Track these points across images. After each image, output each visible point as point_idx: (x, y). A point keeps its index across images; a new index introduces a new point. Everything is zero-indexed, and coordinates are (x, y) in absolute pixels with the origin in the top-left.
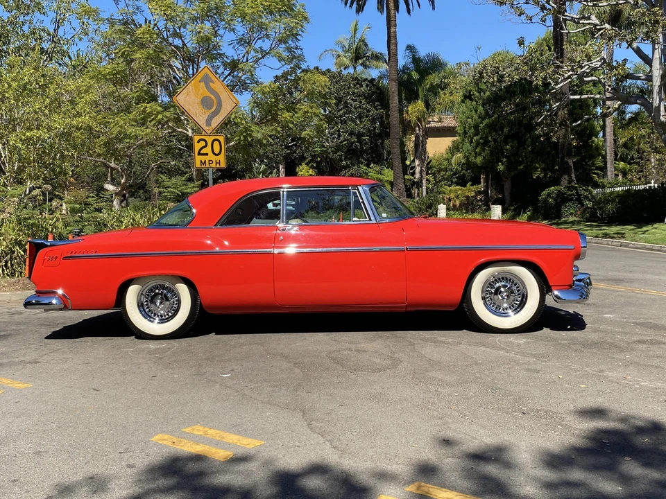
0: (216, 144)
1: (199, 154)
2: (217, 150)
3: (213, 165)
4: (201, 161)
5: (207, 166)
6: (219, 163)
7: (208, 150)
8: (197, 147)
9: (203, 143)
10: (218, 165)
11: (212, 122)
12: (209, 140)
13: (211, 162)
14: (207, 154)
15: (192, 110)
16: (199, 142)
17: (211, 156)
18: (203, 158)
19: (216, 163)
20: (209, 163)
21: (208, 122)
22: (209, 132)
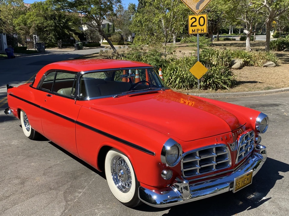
0: (202, 20)
1: (191, 26)
2: (202, 23)
3: (200, 32)
4: (193, 30)
5: (196, 32)
6: (203, 30)
7: (197, 23)
8: (190, 22)
9: (194, 20)
10: (202, 31)
11: (200, 7)
12: (198, 17)
13: (198, 30)
14: (196, 26)
15: (188, 2)
16: (191, 19)
17: (199, 27)
18: (193, 28)
19: (201, 30)
20: (197, 31)
21: (197, 8)
22: (197, 13)
